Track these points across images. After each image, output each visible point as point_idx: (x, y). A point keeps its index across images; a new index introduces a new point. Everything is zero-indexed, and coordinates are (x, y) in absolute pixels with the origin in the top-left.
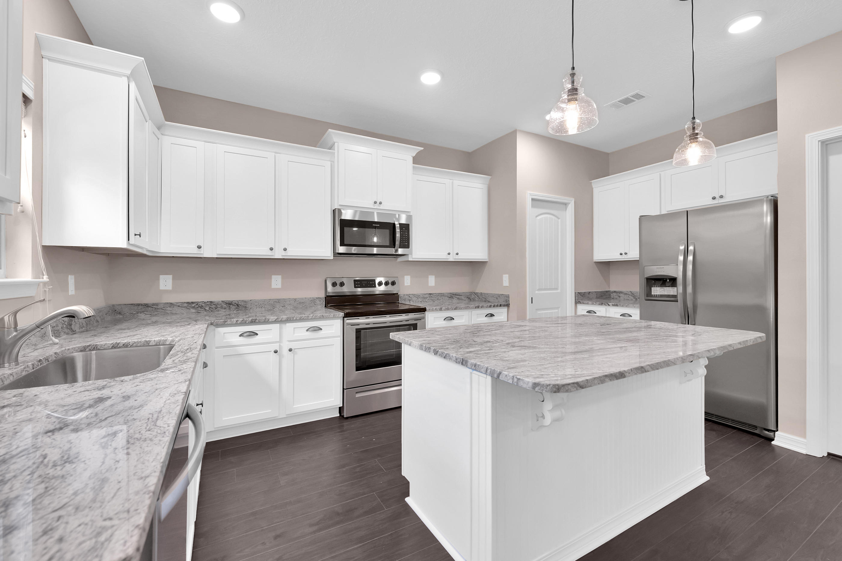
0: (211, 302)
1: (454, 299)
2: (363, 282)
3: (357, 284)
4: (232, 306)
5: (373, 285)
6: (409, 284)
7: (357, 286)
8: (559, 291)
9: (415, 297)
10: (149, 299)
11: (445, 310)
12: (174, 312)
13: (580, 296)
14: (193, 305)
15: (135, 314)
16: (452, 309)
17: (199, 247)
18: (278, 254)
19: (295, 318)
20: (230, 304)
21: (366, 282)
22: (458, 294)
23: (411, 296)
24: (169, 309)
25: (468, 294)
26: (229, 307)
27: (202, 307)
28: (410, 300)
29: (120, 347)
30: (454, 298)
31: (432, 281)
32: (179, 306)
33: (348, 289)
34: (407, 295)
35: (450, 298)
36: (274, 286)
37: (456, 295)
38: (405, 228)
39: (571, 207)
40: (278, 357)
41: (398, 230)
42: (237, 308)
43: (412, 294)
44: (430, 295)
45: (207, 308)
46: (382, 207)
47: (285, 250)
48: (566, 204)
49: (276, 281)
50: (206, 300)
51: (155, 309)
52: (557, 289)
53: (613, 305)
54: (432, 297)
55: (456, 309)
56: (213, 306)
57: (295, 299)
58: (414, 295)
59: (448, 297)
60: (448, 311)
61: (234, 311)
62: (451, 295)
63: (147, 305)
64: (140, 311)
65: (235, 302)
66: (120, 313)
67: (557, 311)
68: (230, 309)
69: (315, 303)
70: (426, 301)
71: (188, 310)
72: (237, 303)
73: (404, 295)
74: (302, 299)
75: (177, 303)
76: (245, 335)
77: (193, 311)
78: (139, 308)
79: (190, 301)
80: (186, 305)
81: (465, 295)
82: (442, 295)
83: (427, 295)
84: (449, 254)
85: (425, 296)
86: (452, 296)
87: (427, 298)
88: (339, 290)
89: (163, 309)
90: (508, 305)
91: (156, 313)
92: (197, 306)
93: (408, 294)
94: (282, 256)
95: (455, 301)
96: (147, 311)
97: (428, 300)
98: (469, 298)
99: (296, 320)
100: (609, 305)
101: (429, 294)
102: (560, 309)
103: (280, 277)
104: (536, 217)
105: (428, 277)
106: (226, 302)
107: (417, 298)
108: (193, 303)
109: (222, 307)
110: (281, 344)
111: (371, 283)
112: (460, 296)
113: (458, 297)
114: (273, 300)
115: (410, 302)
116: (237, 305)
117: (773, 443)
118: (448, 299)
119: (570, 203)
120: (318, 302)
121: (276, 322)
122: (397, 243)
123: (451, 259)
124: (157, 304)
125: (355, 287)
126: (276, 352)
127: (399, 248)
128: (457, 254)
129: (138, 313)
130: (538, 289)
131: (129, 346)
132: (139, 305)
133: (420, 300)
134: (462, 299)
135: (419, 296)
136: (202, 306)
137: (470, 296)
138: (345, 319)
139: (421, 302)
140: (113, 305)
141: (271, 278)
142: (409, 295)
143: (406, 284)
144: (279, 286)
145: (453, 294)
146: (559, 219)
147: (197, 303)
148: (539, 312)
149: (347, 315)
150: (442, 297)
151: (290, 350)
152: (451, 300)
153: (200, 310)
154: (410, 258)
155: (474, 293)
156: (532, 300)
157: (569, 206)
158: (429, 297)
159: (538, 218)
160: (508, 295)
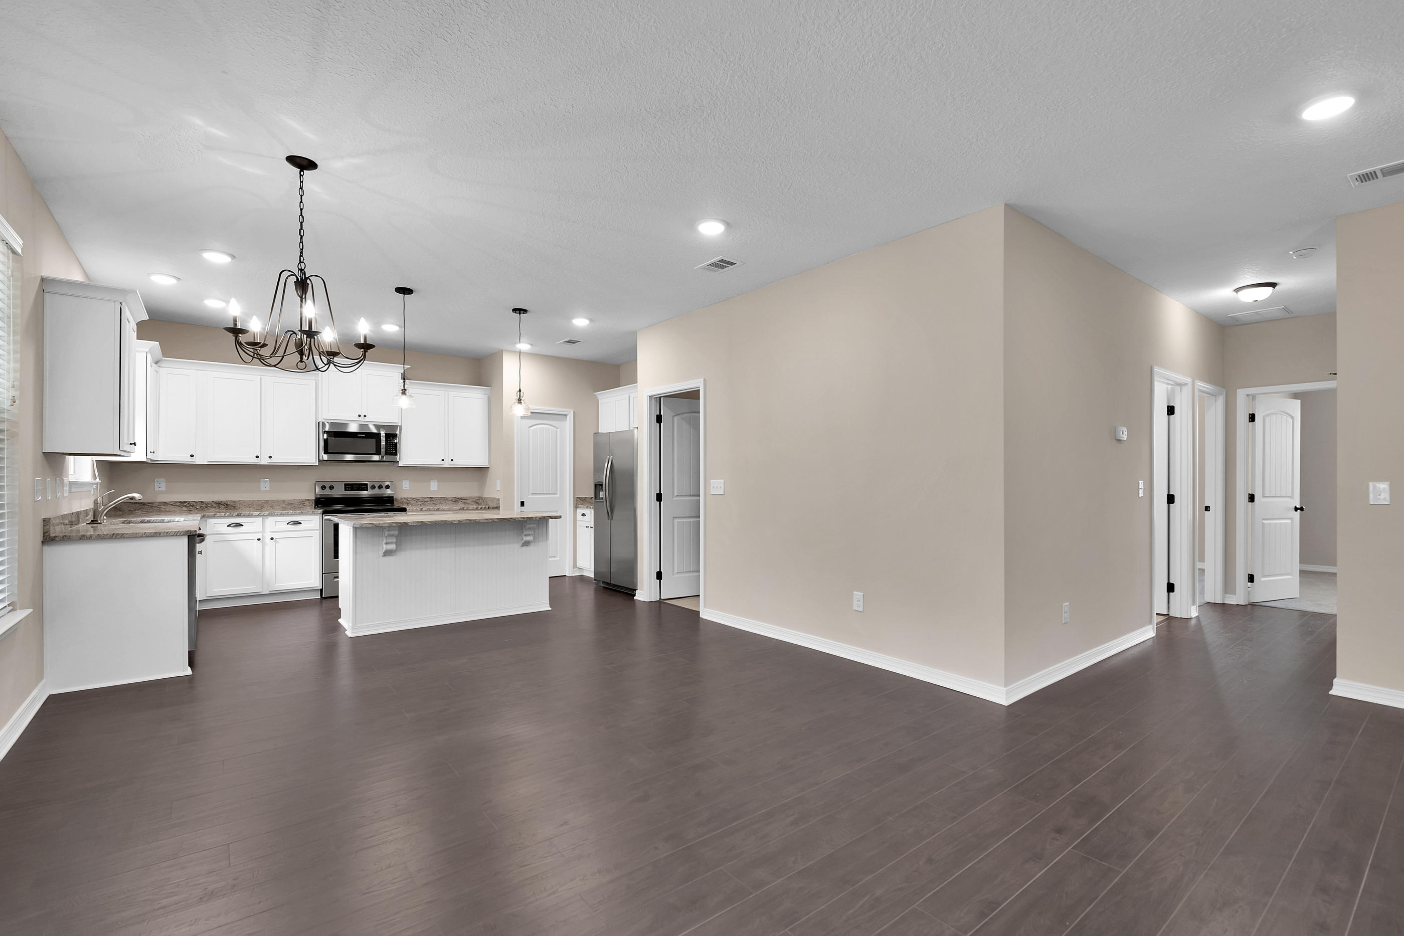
0: (202, 502)
2: (355, 486)
3: (349, 488)
5: (366, 489)
6: (408, 488)
7: (347, 489)
8: (558, 496)
9: (414, 500)
12: (168, 510)
13: (579, 501)
14: (185, 504)
15: (133, 511)
17: (192, 456)
18: (264, 461)
19: (276, 514)
20: (220, 504)
21: (357, 486)
22: (464, 498)
23: (409, 500)
24: (163, 507)
26: (218, 505)
27: (193, 506)
28: (408, 504)
29: (145, 522)
30: (458, 502)
31: (434, 485)
32: (172, 505)
33: (339, 492)
34: (405, 498)
35: (454, 502)
36: (262, 489)
37: (461, 499)
38: (391, 437)
39: (570, 417)
40: (261, 544)
41: (383, 439)
42: (226, 507)
43: (410, 498)
44: (431, 499)
45: (198, 507)
46: (366, 419)
47: (270, 457)
48: (565, 415)
49: (265, 485)
51: (151, 506)
52: (555, 494)
54: (433, 501)
56: (204, 505)
57: (284, 501)
59: (452, 501)
61: (222, 508)
63: (143, 504)
64: (137, 508)
65: (223, 502)
68: (219, 508)
69: (305, 505)
70: (426, 505)
71: (180, 509)
72: (226, 503)
73: (402, 498)
74: (291, 500)
75: (170, 502)
76: (232, 525)
77: (186, 509)
78: (136, 506)
79: (182, 500)
80: (179, 504)
81: (472, 499)
82: (446, 499)
83: (428, 499)
84: (443, 460)
85: (426, 500)
86: (456, 500)
87: (428, 501)
88: (327, 492)
89: (158, 505)
91: (152, 510)
92: (189, 505)
94: (268, 462)
95: (460, 505)
96: (143, 509)
97: (429, 503)
99: (277, 515)
103: (268, 481)
104: (530, 427)
105: (430, 482)
106: (214, 502)
107: (416, 502)
108: (185, 502)
109: (212, 506)
110: (264, 534)
111: (363, 487)
112: (466, 501)
113: (464, 501)
114: (260, 500)
116: (226, 505)
117: (635, 598)
118: (452, 503)
119: (568, 414)
120: (307, 503)
121: (258, 516)
122: (383, 450)
123: (447, 464)
124: (152, 503)
125: (345, 490)
126: (259, 540)
127: (385, 455)
128: (452, 460)
129: (135, 510)
130: (532, 494)
134: (467, 504)
135: (419, 499)
136: (194, 504)
137: (478, 501)
138: (324, 515)
139: (421, 505)
141: (259, 482)
142: (407, 499)
143: (405, 489)
144: (268, 489)
145: (458, 499)
146: (558, 429)
147: (189, 503)
149: (325, 513)
150: (445, 501)
151: (272, 539)
152: (455, 504)
153: (191, 509)
154: (400, 464)
155: (481, 498)
156: (522, 504)
157: (568, 417)
158: (431, 501)
159: (532, 428)
160: (499, 498)
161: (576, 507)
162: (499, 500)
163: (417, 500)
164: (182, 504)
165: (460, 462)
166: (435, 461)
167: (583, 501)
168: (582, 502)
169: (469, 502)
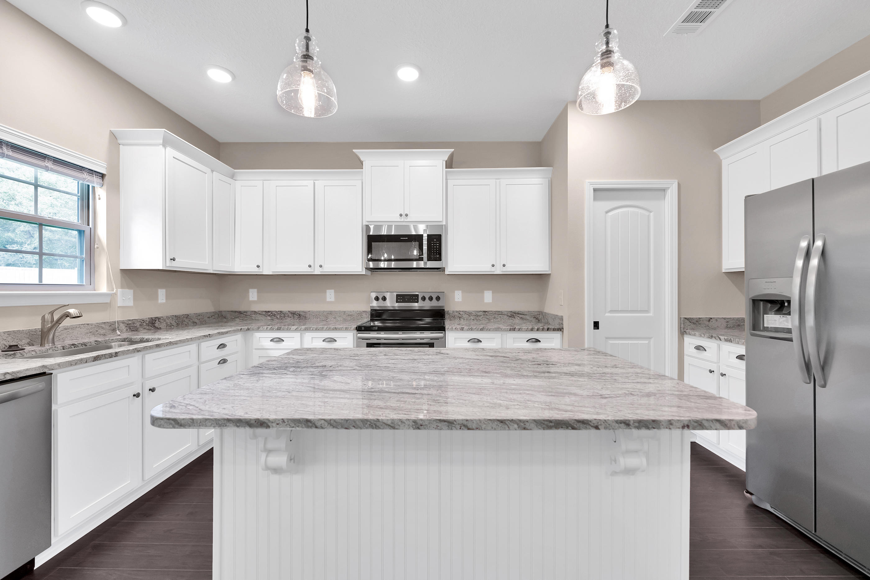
0: (281, 311)
1: (516, 319)
2: (406, 297)
3: (400, 299)
4: (295, 315)
5: (416, 300)
6: (460, 300)
7: (399, 300)
8: (651, 314)
9: (466, 314)
10: (242, 309)
11: (467, 330)
12: (257, 318)
13: (686, 323)
15: (233, 318)
16: (478, 330)
17: (258, 266)
20: (294, 314)
21: (409, 297)
22: (521, 313)
23: (461, 313)
24: (253, 316)
25: (536, 314)
26: (294, 316)
28: (460, 318)
30: (516, 317)
31: (488, 296)
32: (260, 314)
33: (391, 303)
34: (457, 312)
35: (510, 317)
36: (328, 299)
37: (518, 314)
38: (436, 239)
39: (673, 195)
41: (425, 242)
42: (299, 317)
43: (463, 311)
44: (484, 313)
45: (278, 317)
46: (409, 219)
47: (321, 266)
48: (664, 190)
49: (330, 295)
50: (277, 310)
51: (246, 315)
52: (647, 311)
53: (725, 340)
54: (487, 315)
55: (482, 330)
56: (283, 315)
57: (345, 312)
58: (465, 312)
59: (507, 315)
60: (471, 332)
61: (297, 320)
62: (512, 313)
63: (240, 313)
64: (236, 316)
65: (297, 312)
66: (225, 318)
67: (647, 342)
68: (294, 318)
69: (362, 316)
70: (479, 320)
71: (266, 318)
72: (299, 313)
73: (453, 312)
74: (351, 312)
75: (259, 311)
76: (275, 340)
77: (269, 318)
78: (236, 314)
79: (267, 310)
80: (264, 313)
81: (531, 314)
82: (500, 313)
83: (481, 312)
84: (493, 266)
85: (479, 314)
86: (513, 315)
87: (481, 316)
88: (382, 304)
89: (250, 316)
90: (560, 329)
91: (246, 319)
92: (272, 314)
93: (458, 310)
94: (322, 272)
95: (517, 320)
96: (240, 317)
97: (482, 318)
98: (537, 319)
99: (313, 330)
100: (721, 340)
101: (484, 311)
102: (652, 340)
103: (333, 291)
104: (607, 212)
105: (483, 293)
106: (291, 312)
107: (468, 316)
108: (269, 312)
109: (288, 316)
111: (414, 298)
112: (524, 316)
113: (521, 316)
114: (326, 311)
115: (460, 319)
116: (299, 315)
118: (508, 318)
119: (669, 188)
120: (364, 315)
122: (426, 255)
123: (498, 271)
124: (246, 312)
125: (398, 302)
127: (429, 260)
128: (504, 266)
129: (235, 318)
130: (611, 311)
131: (149, 341)
132: (236, 312)
133: (473, 318)
134: (526, 319)
135: (471, 313)
136: (275, 315)
137: (539, 316)
138: (357, 332)
139: (473, 320)
140: (221, 312)
141: (326, 292)
142: (459, 312)
143: (456, 300)
144: (333, 299)
145: (515, 313)
146: (652, 214)
147: (271, 312)
148: (611, 342)
149: (358, 329)
150: (500, 315)
152: (512, 320)
153: (274, 318)
154: (447, 272)
155: (541, 313)
156: (596, 325)
157: (669, 192)
158: (484, 315)
159: (610, 214)
160: (562, 316)
161: (682, 332)
162: (561, 318)
163: (469, 314)
164: (268, 313)
165: (514, 267)
166: (484, 267)
167: (694, 323)
168: (693, 326)
169: (527, 317)
